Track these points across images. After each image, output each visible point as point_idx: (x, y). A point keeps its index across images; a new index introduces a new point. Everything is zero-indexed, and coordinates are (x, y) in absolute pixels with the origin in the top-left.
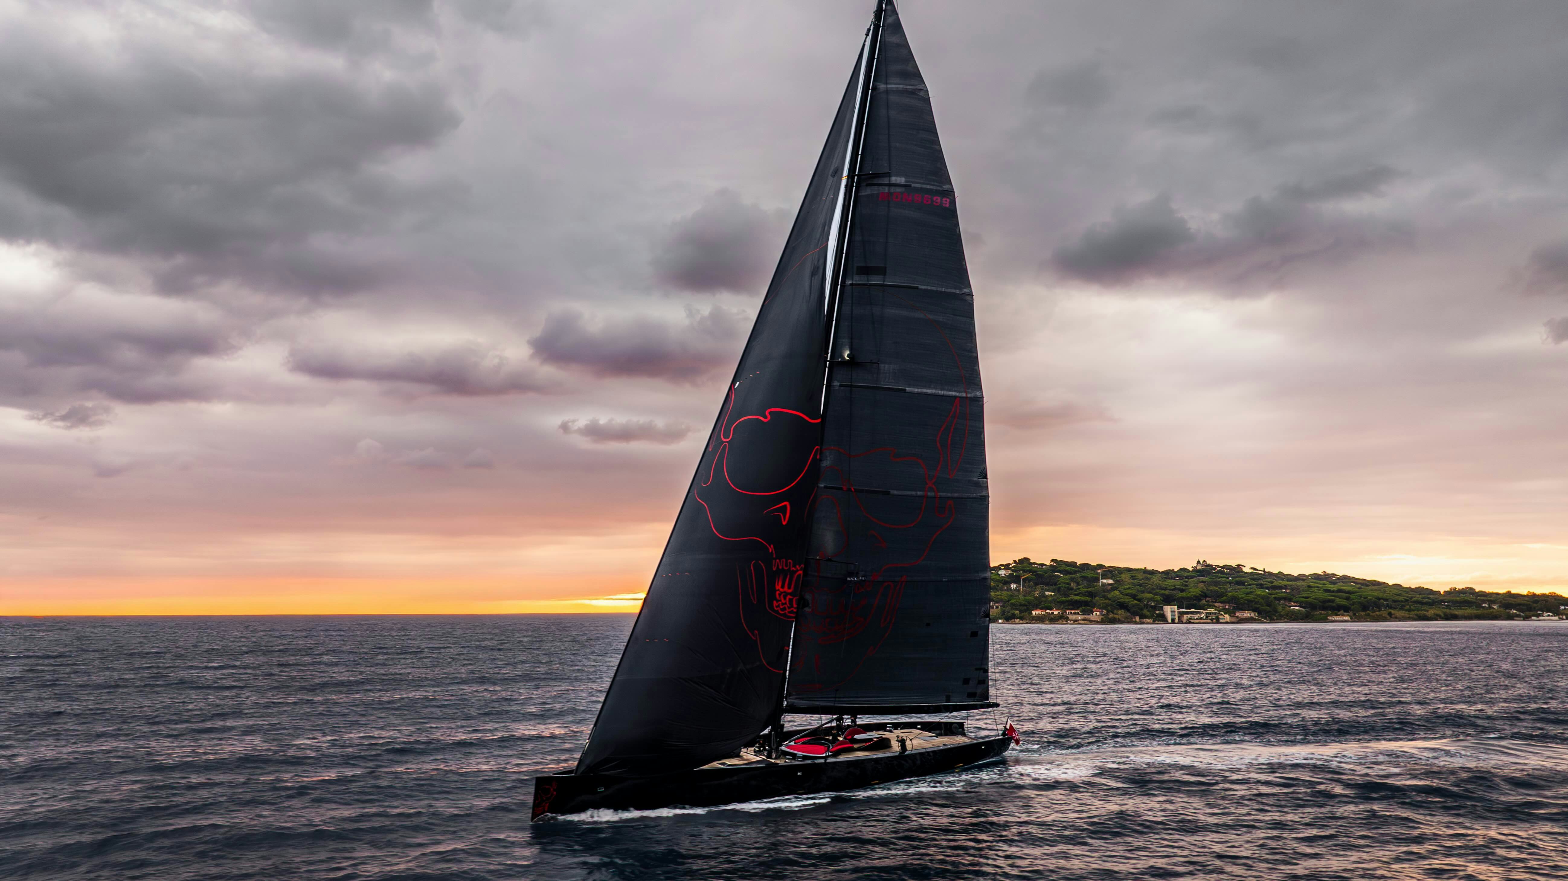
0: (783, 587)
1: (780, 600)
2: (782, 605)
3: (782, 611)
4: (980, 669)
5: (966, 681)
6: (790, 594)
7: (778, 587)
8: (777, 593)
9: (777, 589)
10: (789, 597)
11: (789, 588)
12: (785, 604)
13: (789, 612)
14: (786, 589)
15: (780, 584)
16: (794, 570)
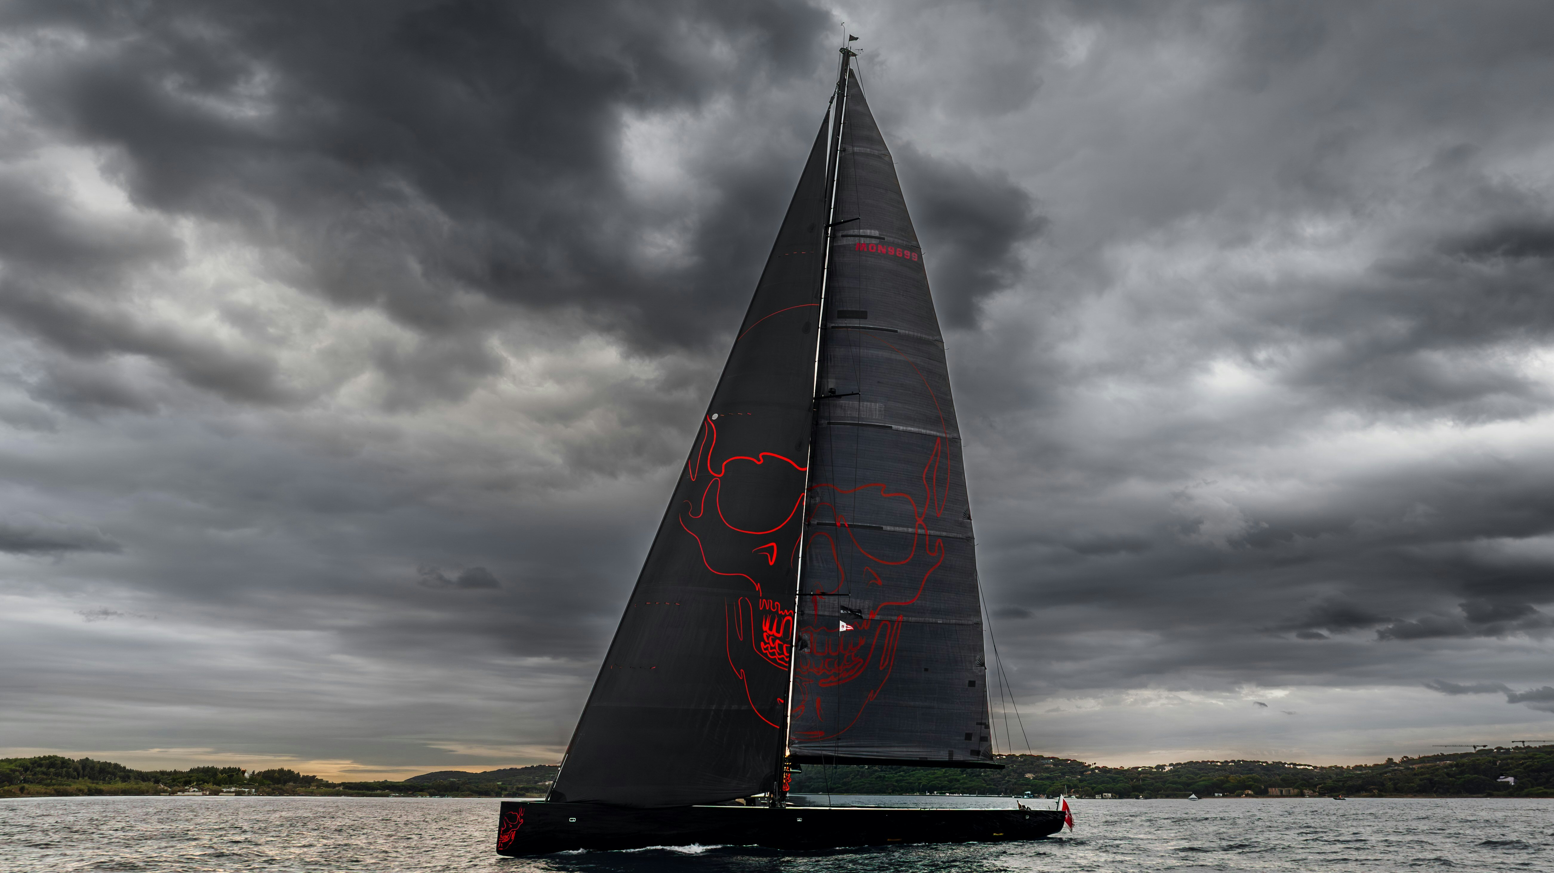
0: (771, 629)
1: (769, 643)
2: (771, 649)
3: (772, 656)
4: (981, 724)
5: (968, 737)
6: (779, 639)
7: (766, 628)
8: (765, 634)
9: (764, 630)
10: (778, 641)
11: (778, 631)
12: (775, 648)
13: (780, 659)
14: (774, 632)
15: (768, 625)
16: (783, 614)
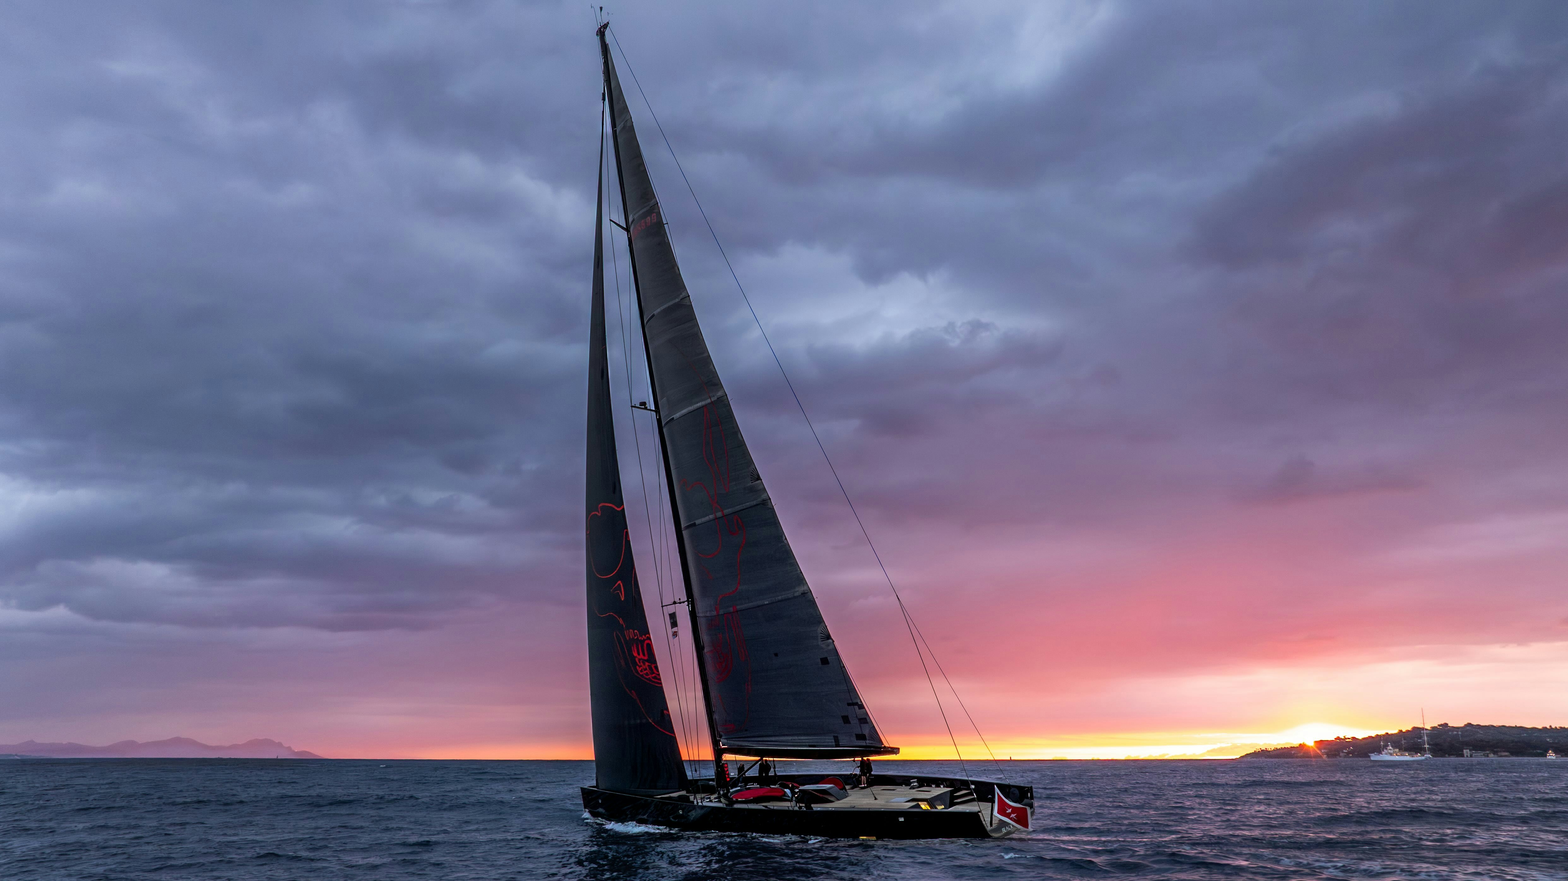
0: (638, 655)
1: (641, 667)
2: (644, 671)
3: (647, 676)
5: (846, 720)
7: (634, 655)
8: (636, 660)
10: (647, 663)
11: (644, 655)
12: (646, 669)
14: (641, 656)
15: (635, 652)
16: (642, 639)
